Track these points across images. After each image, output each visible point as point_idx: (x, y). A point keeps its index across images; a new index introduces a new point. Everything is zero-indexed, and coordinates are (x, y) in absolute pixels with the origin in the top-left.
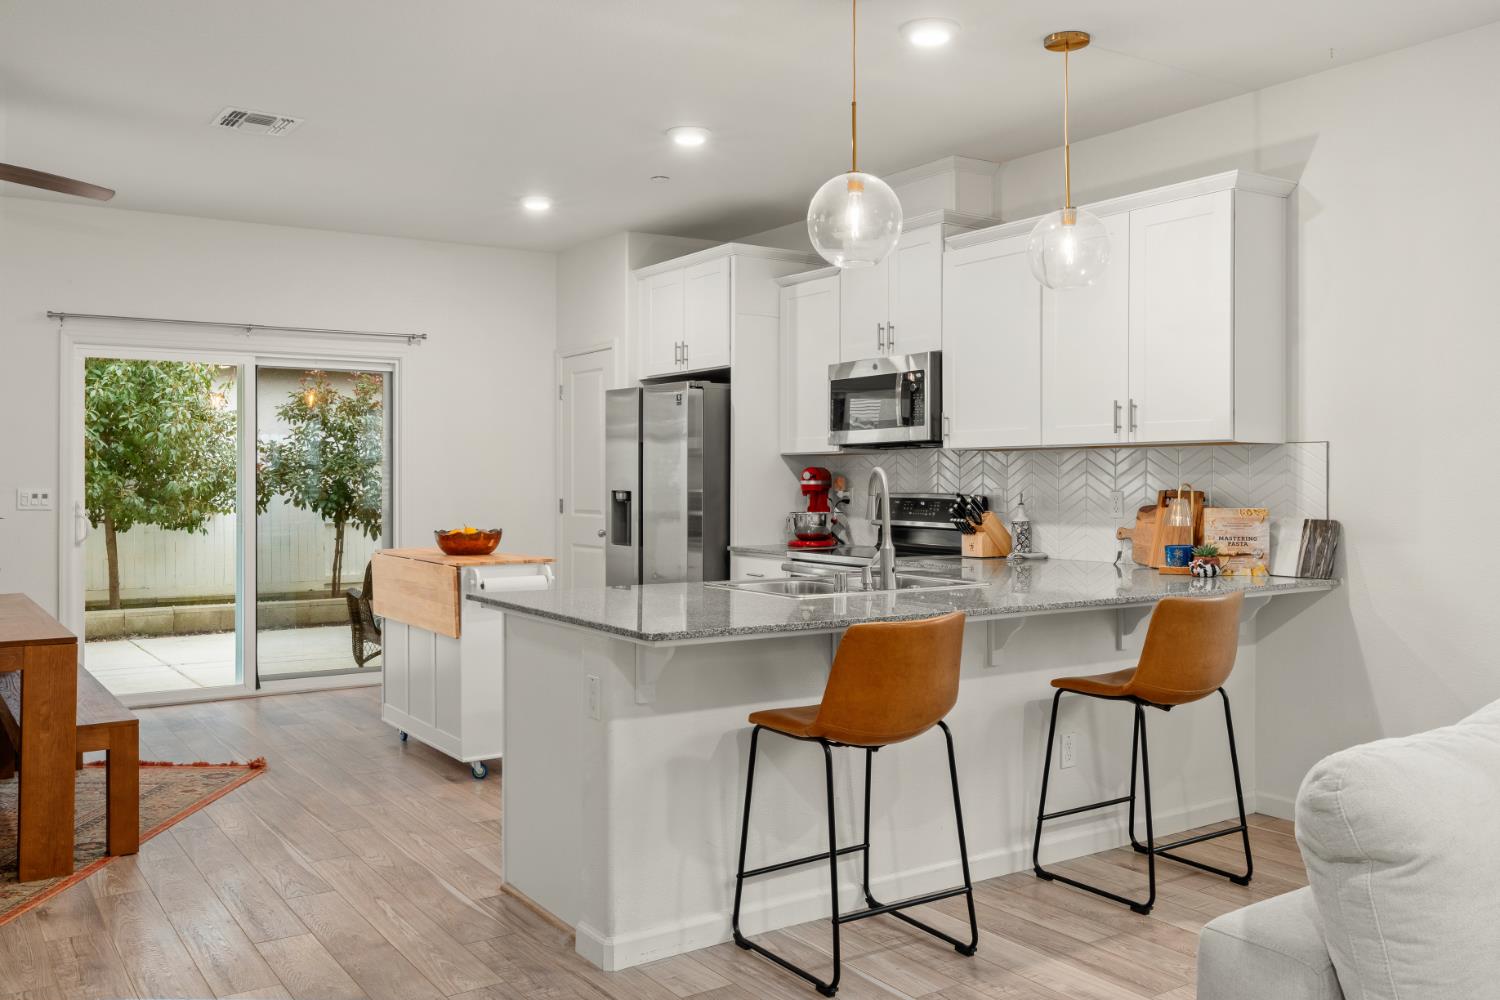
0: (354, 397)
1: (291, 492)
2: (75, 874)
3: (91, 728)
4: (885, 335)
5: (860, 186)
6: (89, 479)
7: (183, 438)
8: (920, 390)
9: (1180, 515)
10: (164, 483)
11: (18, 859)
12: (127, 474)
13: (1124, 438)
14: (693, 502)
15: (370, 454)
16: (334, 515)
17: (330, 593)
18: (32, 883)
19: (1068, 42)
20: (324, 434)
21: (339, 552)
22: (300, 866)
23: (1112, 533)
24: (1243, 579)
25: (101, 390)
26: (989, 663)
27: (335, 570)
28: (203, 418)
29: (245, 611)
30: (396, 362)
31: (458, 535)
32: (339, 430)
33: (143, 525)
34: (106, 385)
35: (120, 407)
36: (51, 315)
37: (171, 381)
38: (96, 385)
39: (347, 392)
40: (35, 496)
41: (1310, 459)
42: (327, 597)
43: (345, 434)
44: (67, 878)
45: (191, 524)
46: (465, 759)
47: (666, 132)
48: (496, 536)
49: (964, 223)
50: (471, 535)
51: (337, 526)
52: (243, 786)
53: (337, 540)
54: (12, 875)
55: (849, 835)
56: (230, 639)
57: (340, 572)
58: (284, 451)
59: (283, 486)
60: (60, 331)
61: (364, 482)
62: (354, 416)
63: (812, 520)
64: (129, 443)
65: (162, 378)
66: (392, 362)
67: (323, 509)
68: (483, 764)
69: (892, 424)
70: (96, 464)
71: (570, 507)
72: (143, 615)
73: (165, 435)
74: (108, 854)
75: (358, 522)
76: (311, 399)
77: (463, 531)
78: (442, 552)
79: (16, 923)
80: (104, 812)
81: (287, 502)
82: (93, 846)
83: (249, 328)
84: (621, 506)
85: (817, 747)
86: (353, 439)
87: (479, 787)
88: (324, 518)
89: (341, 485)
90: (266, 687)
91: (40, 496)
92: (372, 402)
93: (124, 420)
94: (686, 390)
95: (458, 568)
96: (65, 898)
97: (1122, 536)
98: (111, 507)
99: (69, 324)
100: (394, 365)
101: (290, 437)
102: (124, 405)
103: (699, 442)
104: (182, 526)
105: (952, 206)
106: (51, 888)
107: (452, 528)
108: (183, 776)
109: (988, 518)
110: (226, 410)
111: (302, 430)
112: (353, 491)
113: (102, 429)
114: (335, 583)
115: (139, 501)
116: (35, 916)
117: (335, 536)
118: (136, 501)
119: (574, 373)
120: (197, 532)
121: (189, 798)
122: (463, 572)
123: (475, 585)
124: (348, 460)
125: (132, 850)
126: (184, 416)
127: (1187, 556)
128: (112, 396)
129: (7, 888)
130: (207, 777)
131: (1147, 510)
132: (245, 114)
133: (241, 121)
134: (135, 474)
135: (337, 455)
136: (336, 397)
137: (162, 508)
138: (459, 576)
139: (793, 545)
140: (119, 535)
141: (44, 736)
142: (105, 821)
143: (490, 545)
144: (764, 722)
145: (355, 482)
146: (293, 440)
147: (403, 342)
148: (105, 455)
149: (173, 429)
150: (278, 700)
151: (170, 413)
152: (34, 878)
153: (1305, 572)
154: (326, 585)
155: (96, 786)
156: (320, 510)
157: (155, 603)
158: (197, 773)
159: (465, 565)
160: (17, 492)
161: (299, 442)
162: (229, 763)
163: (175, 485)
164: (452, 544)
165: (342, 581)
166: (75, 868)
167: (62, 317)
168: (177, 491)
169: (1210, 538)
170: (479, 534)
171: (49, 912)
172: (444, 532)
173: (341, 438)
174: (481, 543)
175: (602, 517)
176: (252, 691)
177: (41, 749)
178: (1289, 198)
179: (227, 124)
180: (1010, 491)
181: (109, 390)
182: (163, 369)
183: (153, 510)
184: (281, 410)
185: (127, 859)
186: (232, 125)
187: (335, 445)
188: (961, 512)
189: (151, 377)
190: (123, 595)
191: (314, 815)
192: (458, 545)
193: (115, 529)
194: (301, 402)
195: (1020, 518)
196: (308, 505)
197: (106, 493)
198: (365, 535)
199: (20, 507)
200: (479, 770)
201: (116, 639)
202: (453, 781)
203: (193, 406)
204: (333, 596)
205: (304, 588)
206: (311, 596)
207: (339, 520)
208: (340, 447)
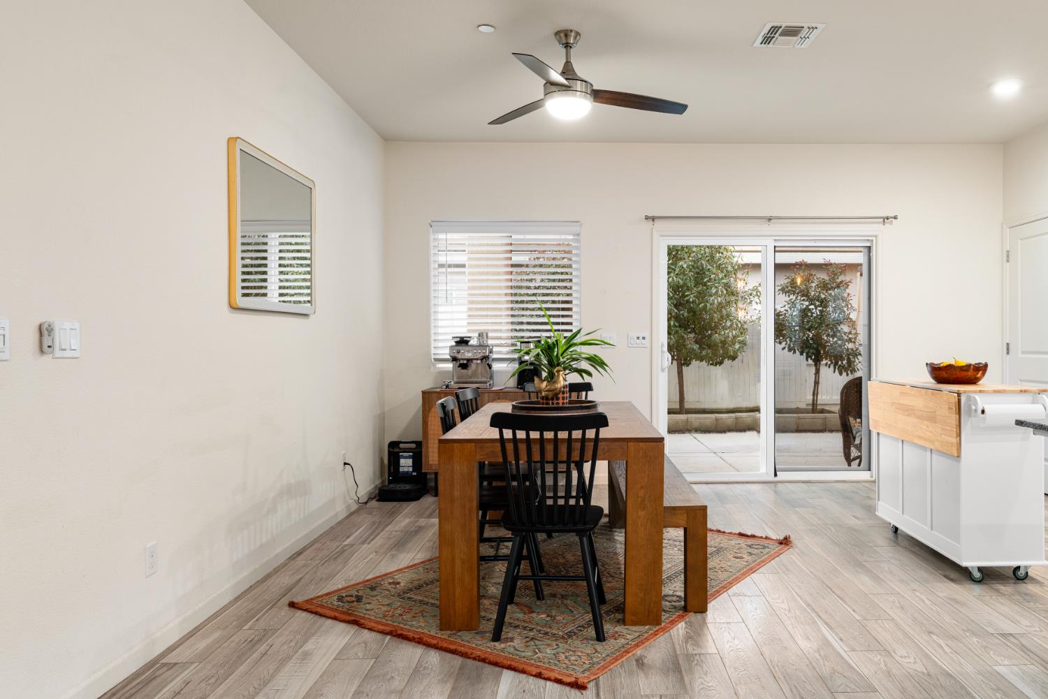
0: (827, 278)
1: (785, 342)
2: (663, 624)
3: (674, 508)
6: (669, 333)
10: (710, 336)
11: (624, 602)
12: (689, 330)
15: (839, 316)
16: (813, 357)
17: (811, 411)
18: (634, 628)
20: (807, 303)
21: (817, 383)
22: (838, 653)
25: (675, 278)
27: (814, 395)
28: (733, 294)
30: (874, 239)
31: (950, 367)
32: (817, 300)
33: (698, 362)
34: (677, 274)
35: (685, 288)
36: (647, 218)
37: (714, 271)
38: (672, 275)
39: (823, 276)
40: (638, 338)
42: (808, 413)
43: (822, 302)
44: (657, 628)
46: (964, 564)
48: (982, 368)
50: (963, 367)
51: (816, 365)
52: (777, 559)
53: (815, 374)
54: (619, 616)
57: (817, 397)
58: (781, 315)
59: (781, 338)
60: (652, 229)
61: (833, 336)
62: (827, 291)
64: (691, 310)
65: (709, 269)
66: (872, 238)
67: (807, 354)
68: (980, 569)
70: (672, 323)
72: (698, 418)
73: (711, 304)
74: (685, 609)
75: (829, 363)
76: (799, 281)
77: (952, 362)
78: (933, 381)
79: (621, 667)
80: (682, 566)
81: (784, 349)
82: (675, 599)
83: (770, 219)
86: (826, 306)
87: (977, 589)
88: (807, 360)
89: (817, 338)
90: (782, 476)
91: (641, 338)
92: (839, 280)
93: (687, 296)
95: (959, 394)
96: (657, 650)
98: (680, 351)
99: (658, 223)
100: (872, 241)
101: (785, 306)
102: (688, 287)
106: (646, 635)
107: (944, 360)
108: (733, 543)
110: (746, 289)
111: (792, 301)
112: (827, 342)
113: (675, 302)
114: (814, 404)
115: (696, 347)
116: (635, 663)
117: (814, 372)
118: (694, 347)
119: (1021, 239)
121: (740, 564)
122: (963, 399)
123: (976, 411)
124: (822, 320)
125: (703, 610)
126: (722, 292)
128: (680, 281)
129: (616, 629)
130: (750, 546)
132: (781, 27)
133: (777, 35)
134: (693, 331)
135: (817, 317)
136: (815, 278)
137: (709, 351)
138: (959, 401)
140: (684, 368)
141: (641, 513)
142: (683, 576)
143: (979, 375)
145: (828, 335)
146: (786, 308)
147: (879, 223)
148: (677, 318)
149: (716, 301)
150: (790, 486)
151: (714, 290)
152: (635, 624)
154: (807, 405)
155: (676, 543)
156: (805, 354)
157: (704, 411)
158: (742, 541)
159: (965, 392)
160: (628, 335)
161: (791, 309)
162: (764, 537)
163: (716, 337)
164: (944, 374)
165: (818, 403)
166: (663, 618)
167: (653, 219)
168: (718, 341)
170: (969, 366)
171: (645, 661)
172: (933, 364)
173: (818, 306)
174: (971, 373)
176: (771, 478)
177: (640, 523)
179: (765, 44)
181: (679, 278)
182: (709, 264)
183: (704, 353)
184: (780, 288)
185: (699, 616)
186: (768, 44)
187: (814, 310)
189: (703, 269)
190: (687, 406)
191: (839, 597)
193: (682, 365)
194: (793, 282)
196: (797, 351)
197: (677, 342)
198: (834, 372)
199: (630, 346)
200: (977, 575)
201: (683, 433)
202: (952, 580)
203: (727, 286)
204: (813, 412)
205: (793, 406)
206: (797, 411)
207: (817, 361)
208: (816, 312)
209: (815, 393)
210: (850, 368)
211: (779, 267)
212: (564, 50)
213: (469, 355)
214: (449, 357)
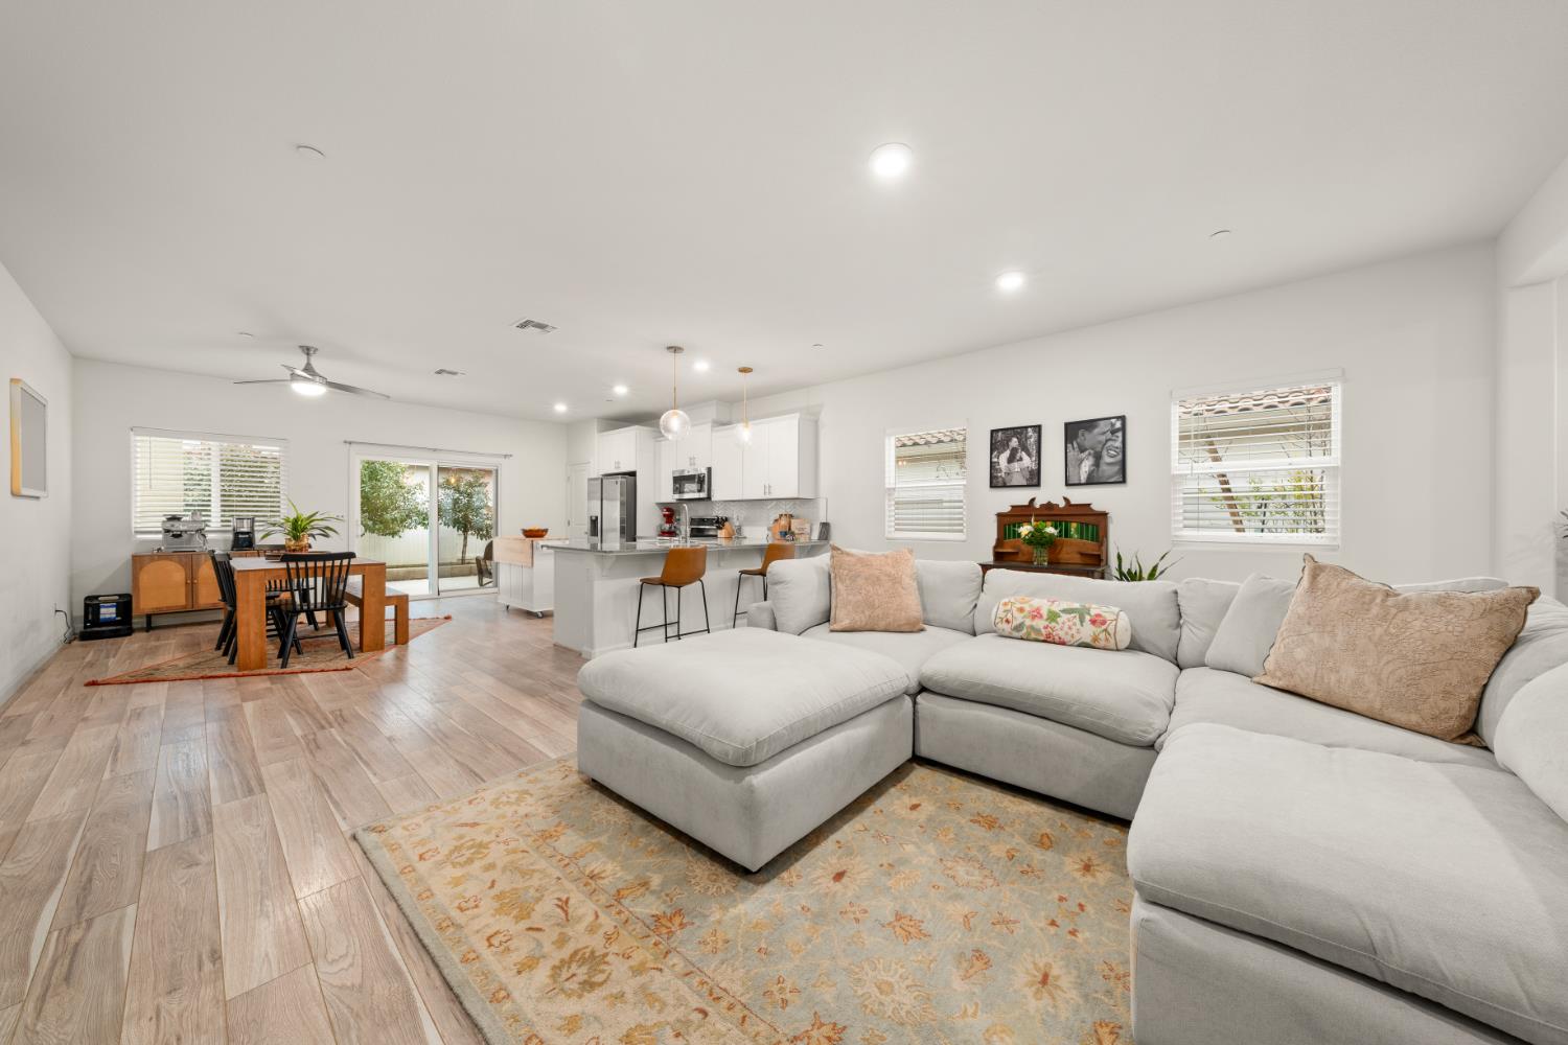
0: (472, 480)
1: (444, 520)
3: (390, 597)
4: (692, 461)
5: (677, 414)
7: (390, 496)
8: (704, 480)
9: (783, 522)
10: (382, 516)
11: (361, 643)
13: (768, 497)
14: (622, 521)
16: (463, 530)
17: (460, 564)
18: (367, 653)
19: (744, 370)
20: (458, 495)
21: (465, 546)
23: (766, 528)
24: (802, 540)
26: (719, 565)
28: (401, 488)
29: (433, 570)
30: (499, 465)
31: (530, 531)
32: (465, 494)
33: (370, 534)
36: (345, 442)
37: (386, 471)
39: (469, 478)
41: (822, 504)
42: (458, 565)
43: (469, 495)
44: (381, 652)
45: (394, 534)
46: (535, 612)
47: (612, 387)
48: (546, 531)
49: (721, 423)
50: (537, 530)
51: (464, 535)
52: (444, 624)
53: (464, 541)
55: (672, 618)
56: (426, 582)
57: (465, 554)
58: (442, 502)
60: (348, 448)
61: (476, 516)
62: (472, 488)
63: (667, 526)
65: (382, 470)
66: (496, 465)
67: (458, 527)
68: (542, 612)
69: (694, 492)
71: (572, 524)
74: (397, 644)
75: (474, 533)
76: (454, 480)
77: (532, 528)
78: (524, 537)
81: (444, 526)
83: (435, 450)
84: (594, 522)
85: (662, 587)
86: (472, 498)
87: (540, 621)
88: (458, 532)
89: (466, 517)
90: (442, 596)
92: (479, 481)
94: (619, 479)
95: (532, 542)
97: (769, 529)
99: (353, 446)
101: (443, 497)
103: (625, 499)
104: (389, 534)
105: (715, 417)
107: (527, 528)
108: (417, 622)
109: (727, 524)
110: (411, 484)
111: (448, 493)
112: (472, 520)
114: (465, 558)
115: (370, 523)
117: (463, 539)
119: (575, 472)
120: (397, 537)
121: (426, 627)
124: (468, 506)
125: (405, 644)
126: (393, 486)
127: (786, 534)
130: (427, 622)
131: (776, 520)
132: (446, 370)
133: (443, 373)
135: (465, 504)
136: (464, 480)
137: (381, 526)
139: (659, 535)
141: (372, 600)
143: (544, 533)
144: (645, 582)
145: (473, 516)
146: (445, 498)
147: (502, 458)
150: (446, 598)
151: (386, 485)
152: (369, 651)
153: (820, 538)
154: (458, 560)
156: (456, 527)
159: (535, 541)
161: (448, 499)
162: (435, 618)
163: (388, 516)
164: (528, 533)
166: (384, 649)
167: (350, 443)
169: (793, 529)
170: (539, 530)
172: (523, 530)
173: (466, 497)
174: (541, 532)
175: (587, 526)
176: (436, 596)
177: (372, 604)
178: (816, 422)
179: (437, 374)
180: (735, 515)
184: (440, 484)
186: (439, 375)
187: (463, 500)
188: (717, 522)
192: (530, 534)
194: (449, 480)
195: (737, 524)
196: (452, 526)
200: (540, 615)
203: (397, 482)
204: (462, 564)
205: (449, 561)
206: (451, 564)
207: (465, 531)
208: (465, 501)
209: (464, 552)
210: (488, 536)
211: (441, 469)
212: (306, 356)
213: (182, 528)
214: (161, 529)
